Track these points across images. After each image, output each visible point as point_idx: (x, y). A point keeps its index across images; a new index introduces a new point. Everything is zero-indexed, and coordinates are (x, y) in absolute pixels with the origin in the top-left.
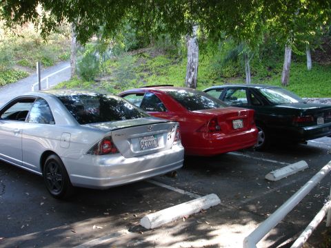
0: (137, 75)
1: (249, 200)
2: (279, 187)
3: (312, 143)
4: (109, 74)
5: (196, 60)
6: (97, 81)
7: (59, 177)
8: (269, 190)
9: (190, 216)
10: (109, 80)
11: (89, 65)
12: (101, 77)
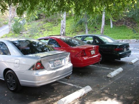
0: (39, 31)
1: (104, 87)
2: (115, 80)
3: (122, 59)
4: (26, 31)
5: (65, 24)
6: (21, 34)
7: (14, 81)
8: (111, 82)
9: (80, 98)
10: (27, 33)
11: (17, 27)
12: (23, 32)
